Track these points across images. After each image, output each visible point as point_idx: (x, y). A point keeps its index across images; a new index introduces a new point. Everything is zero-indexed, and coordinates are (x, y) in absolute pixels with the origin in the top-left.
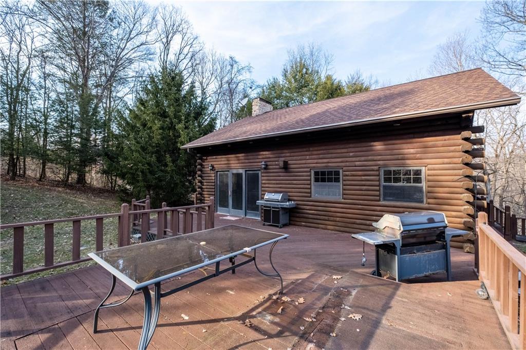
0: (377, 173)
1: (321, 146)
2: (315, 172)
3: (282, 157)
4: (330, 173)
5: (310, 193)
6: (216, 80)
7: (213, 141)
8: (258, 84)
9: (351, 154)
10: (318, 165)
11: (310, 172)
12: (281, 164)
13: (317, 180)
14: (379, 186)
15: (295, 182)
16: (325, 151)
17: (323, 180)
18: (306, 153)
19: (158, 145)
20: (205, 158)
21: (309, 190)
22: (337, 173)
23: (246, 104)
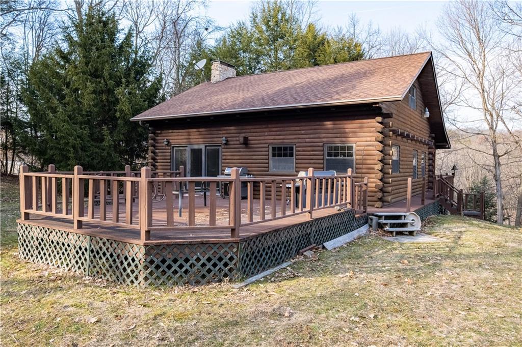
0: (322, 148)
1: (277, 124)
2: (273, 148)
3: (242, 133)
4: (285, 149)
5: (268, 167)
6: (157, 19)
7: (170, 114)
8: (216, 25)
9: (303, 132)
10: (276, 141)
11: (268, 147)
12: (242, 140)
13: (274, 155)
14: (323, 159)
15: (254, 157)
16: (281, 129)
17: (280, 155)
18: (265, 130)
19: (89, 114)
20: (159, 132)
21: (267, 165)
22: (292, 149)
23: (204, 67)
